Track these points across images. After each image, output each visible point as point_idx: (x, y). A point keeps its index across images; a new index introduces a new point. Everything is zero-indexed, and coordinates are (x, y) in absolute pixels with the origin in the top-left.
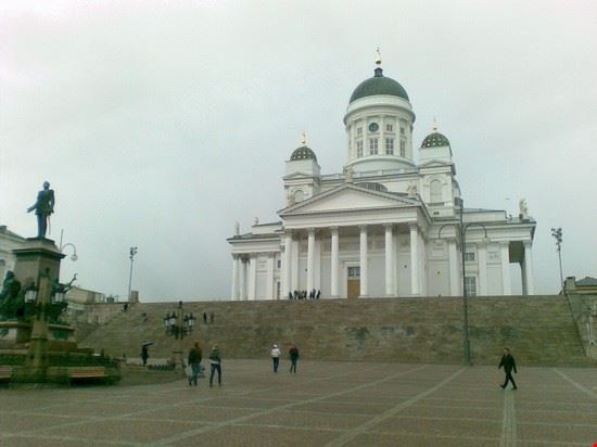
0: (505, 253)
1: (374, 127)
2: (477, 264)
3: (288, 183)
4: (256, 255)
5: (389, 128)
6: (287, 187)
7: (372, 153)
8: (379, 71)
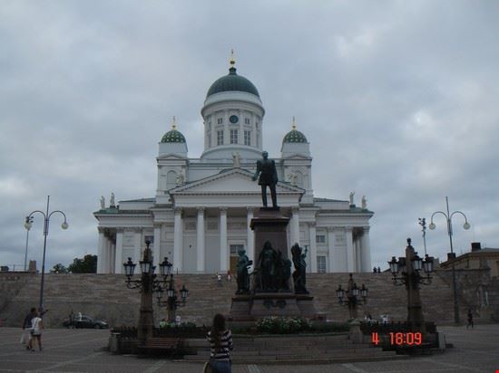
0: (349, 236)
1: (234, 119)
2: (328, 245)
3: (162, 163)
4: (121, 230)
5: (247, 121)
6: (160, 167)
7: (232, 142)
8: (233, 70)
